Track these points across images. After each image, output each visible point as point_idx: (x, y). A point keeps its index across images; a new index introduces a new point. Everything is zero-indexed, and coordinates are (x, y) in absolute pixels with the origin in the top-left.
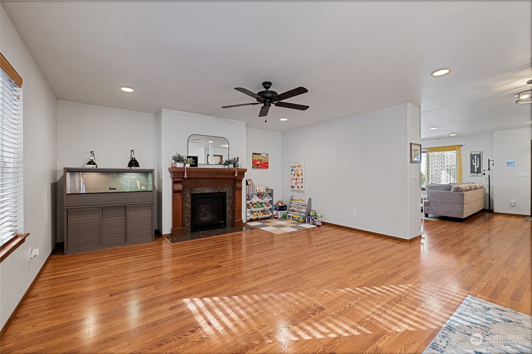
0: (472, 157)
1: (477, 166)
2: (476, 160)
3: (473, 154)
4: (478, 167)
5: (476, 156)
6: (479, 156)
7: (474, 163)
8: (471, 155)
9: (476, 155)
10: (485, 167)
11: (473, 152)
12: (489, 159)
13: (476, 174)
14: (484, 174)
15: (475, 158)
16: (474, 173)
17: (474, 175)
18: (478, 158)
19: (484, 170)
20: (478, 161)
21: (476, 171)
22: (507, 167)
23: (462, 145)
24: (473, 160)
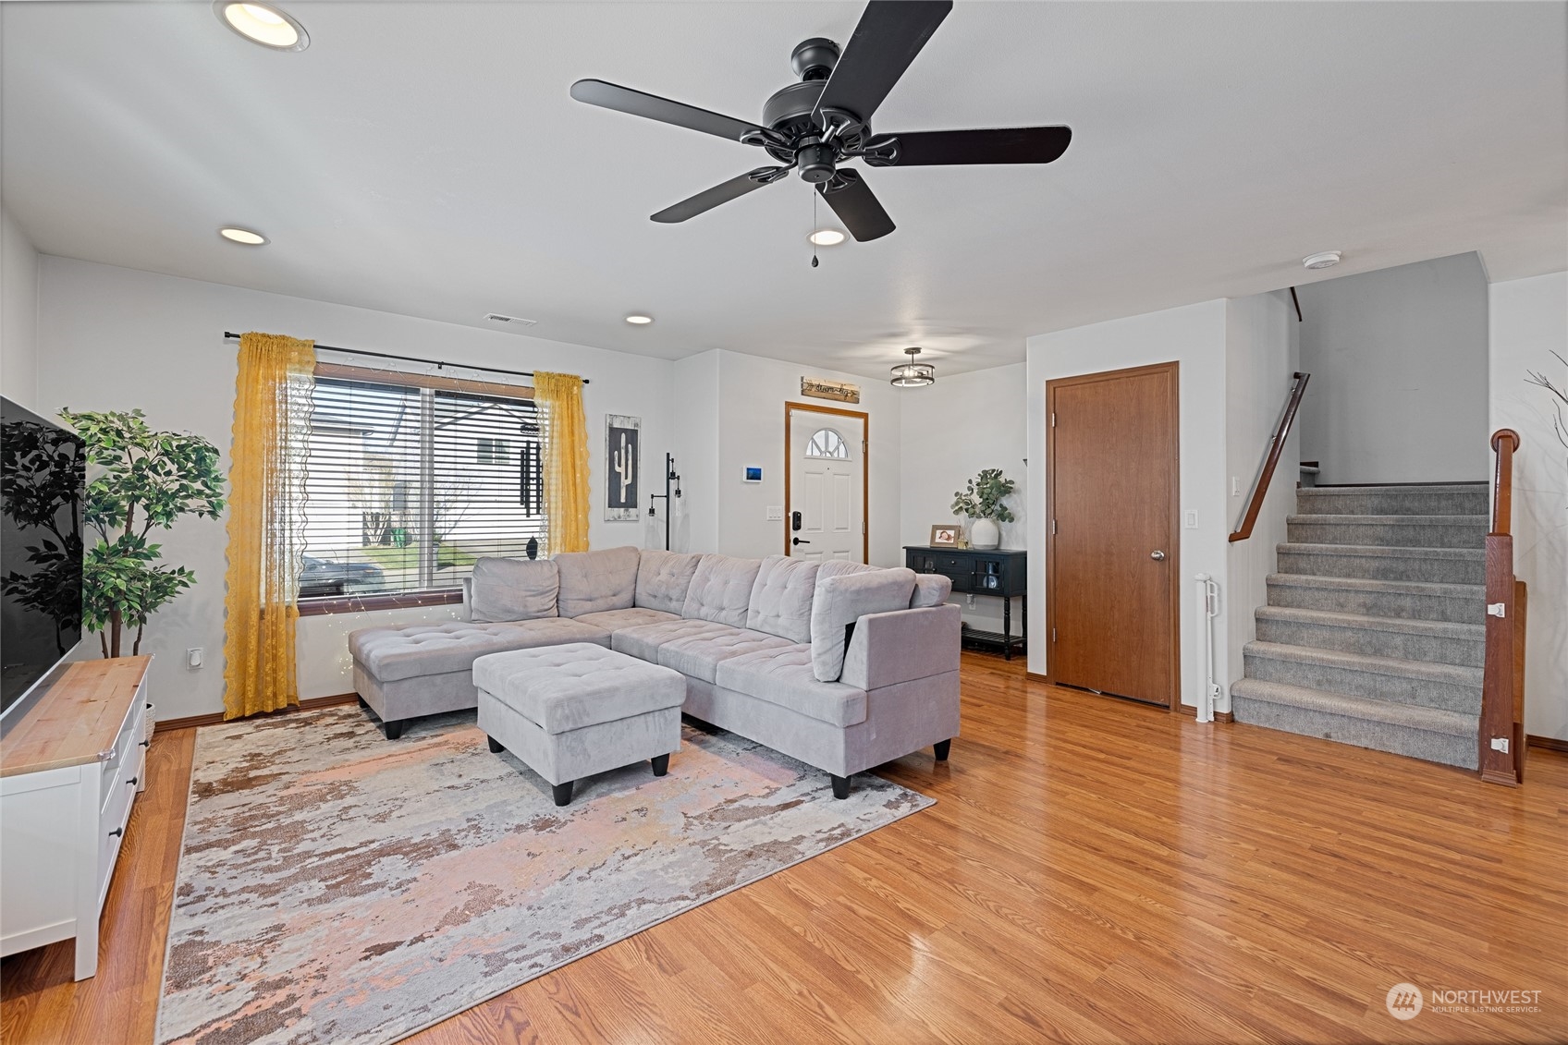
0: (614, 433)
1: (626, 478)
2: (623, 452)
3: (615, 426)
4: (629, 481)
5: (623, 437)
6: (632, 436)
7: (620, 466)
8: (612, 430)
9: (625, 431)
10: (651, 481)
11: (616, 417)
12: (668, 454)
13: (622, 510)
14: (652, 511)
15: (623, 444)
16: (619, 505)
17: (619, 517)
18: (630, 445)
19: (653, 496)
20: (630, 458)
21: (623, 500)
22: (745, 486)
23: (587, 382)
24: (616, 452)
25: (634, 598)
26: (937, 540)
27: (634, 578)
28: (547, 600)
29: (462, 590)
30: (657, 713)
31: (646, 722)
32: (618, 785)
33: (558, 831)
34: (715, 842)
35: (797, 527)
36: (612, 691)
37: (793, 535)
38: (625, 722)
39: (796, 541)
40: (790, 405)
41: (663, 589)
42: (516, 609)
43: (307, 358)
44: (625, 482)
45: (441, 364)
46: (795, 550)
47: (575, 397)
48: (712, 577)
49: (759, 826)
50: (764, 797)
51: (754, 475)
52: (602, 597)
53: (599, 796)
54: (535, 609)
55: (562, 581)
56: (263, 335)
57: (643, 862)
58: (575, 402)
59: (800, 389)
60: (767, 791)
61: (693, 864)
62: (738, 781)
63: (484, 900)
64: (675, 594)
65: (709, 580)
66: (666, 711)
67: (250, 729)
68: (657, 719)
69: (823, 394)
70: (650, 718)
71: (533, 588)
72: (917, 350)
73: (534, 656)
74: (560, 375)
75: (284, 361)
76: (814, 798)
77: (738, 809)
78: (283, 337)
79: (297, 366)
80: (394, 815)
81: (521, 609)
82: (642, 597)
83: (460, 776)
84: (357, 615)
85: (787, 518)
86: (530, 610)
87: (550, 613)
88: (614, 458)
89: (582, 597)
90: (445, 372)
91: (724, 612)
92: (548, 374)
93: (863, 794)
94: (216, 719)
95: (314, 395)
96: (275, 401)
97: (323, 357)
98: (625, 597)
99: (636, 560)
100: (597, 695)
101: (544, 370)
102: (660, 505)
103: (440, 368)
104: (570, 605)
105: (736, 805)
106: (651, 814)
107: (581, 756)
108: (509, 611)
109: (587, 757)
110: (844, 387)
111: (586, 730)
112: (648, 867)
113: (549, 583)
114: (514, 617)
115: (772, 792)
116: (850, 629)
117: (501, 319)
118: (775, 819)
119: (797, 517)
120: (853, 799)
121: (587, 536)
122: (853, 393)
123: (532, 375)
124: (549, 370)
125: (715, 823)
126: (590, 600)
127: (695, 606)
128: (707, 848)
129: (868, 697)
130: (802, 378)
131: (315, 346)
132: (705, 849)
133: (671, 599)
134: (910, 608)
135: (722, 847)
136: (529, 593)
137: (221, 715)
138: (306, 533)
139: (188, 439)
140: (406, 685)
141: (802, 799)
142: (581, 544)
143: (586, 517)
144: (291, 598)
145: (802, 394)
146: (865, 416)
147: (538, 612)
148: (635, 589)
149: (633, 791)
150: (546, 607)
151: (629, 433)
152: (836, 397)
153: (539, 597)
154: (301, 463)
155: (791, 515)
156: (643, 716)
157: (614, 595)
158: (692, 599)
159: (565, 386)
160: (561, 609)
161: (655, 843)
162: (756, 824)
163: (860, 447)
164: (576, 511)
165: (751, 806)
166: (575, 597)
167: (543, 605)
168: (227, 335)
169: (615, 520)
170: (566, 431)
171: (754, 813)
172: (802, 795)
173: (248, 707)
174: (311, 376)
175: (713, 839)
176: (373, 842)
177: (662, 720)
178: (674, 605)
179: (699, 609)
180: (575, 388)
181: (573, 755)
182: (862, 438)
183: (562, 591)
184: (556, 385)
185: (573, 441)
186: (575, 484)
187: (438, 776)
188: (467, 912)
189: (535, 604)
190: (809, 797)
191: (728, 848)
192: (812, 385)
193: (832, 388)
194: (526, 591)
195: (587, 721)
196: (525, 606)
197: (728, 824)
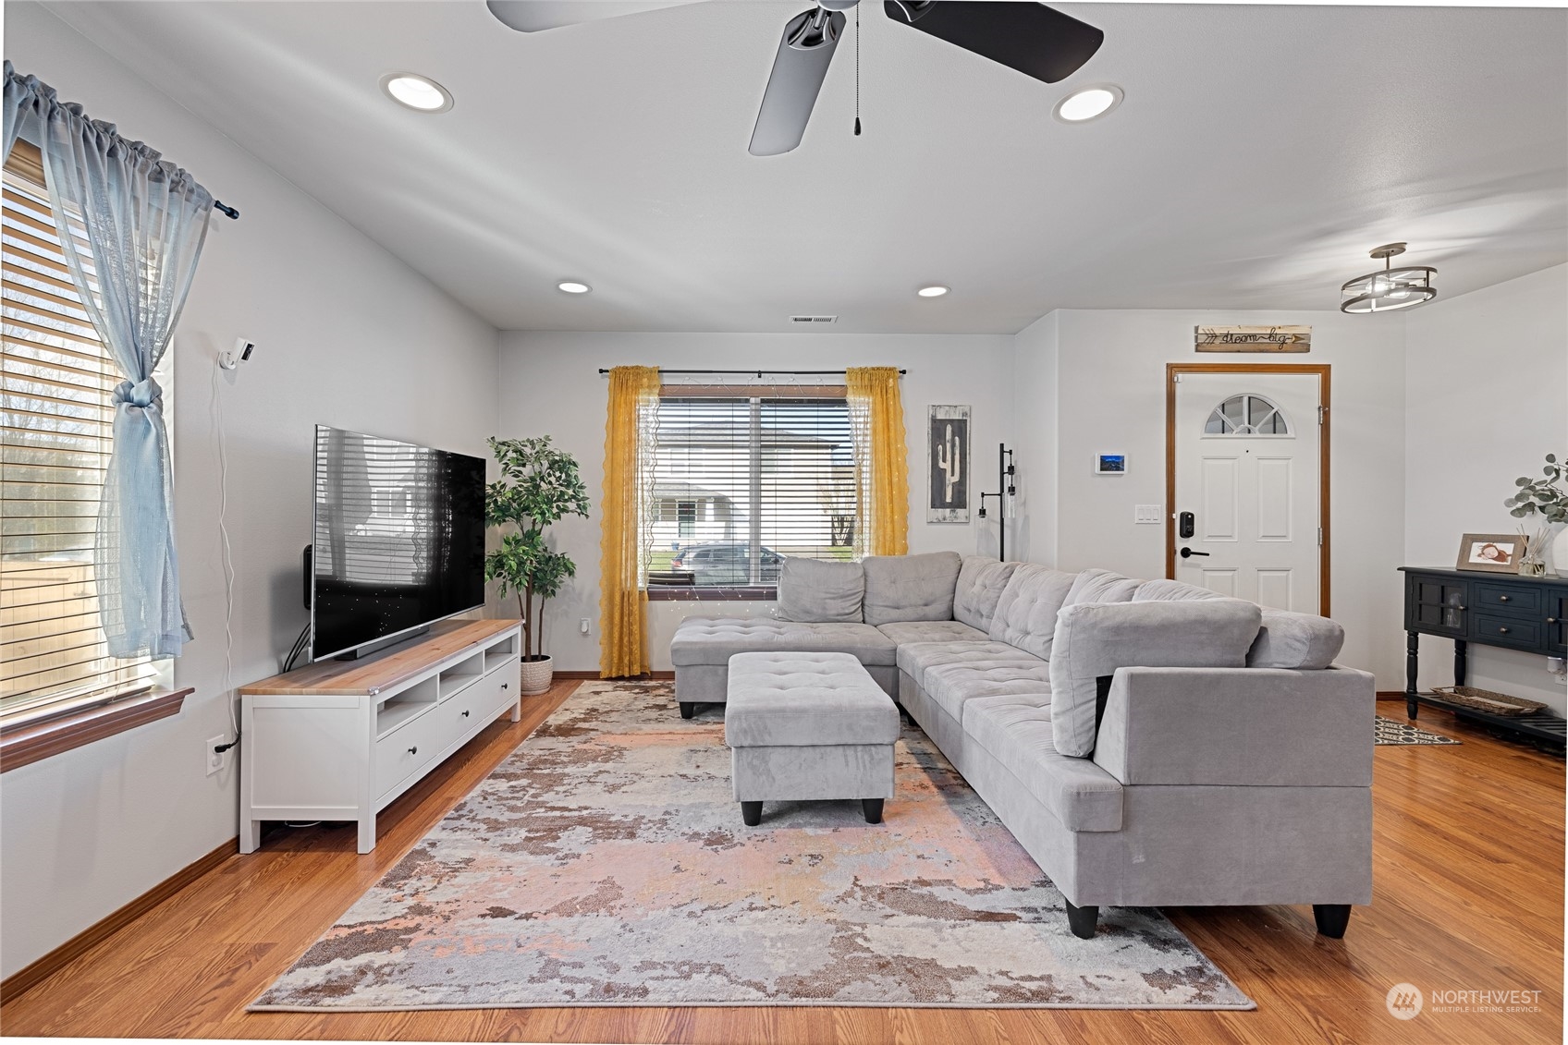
0: (937, 427)
1: (953, 475)
2: (948, 446)
3: (939, 417)
4: (956, 478)
5: (949, 429)
6: (961, 427)
7: (944, 461)
8: (934, 420)
9: (951, 421)
10: (982, 477)
11: (940, 406)
12: (1002, 445)
13: (948, 510)
14: (983, 512)
15: (948, 436)
16: (944, 505)
17: (944, 519)
18: (957, 438)
19: (983, 495)
20: (957, 452)
21: (949, 499)
22: (1100, 479)
23: (904, 372)
24: (940, 447)
25: (951, 609)
26: (1474, 559)
27: (951, 587)
28: (849, 603)
29: (776, 588)
30: (860, 748)
31: (846, 756)
32: (819, 820)
33: (721, 851)
34: (858, 929)
35: (1188, 532)
36: (800, 713)
37: (1180, 544)
38: (818, 750)
39: (1186, 553)
40: (1172, 369)
41: (974, 603)
42: (815, 610)
43: (655, 382)
44: (952, 479)
45: (760, 373)
46: (1183, 565)
47: (890, 391)
48: (1021, 593)
49: (930, 930)
50: (969, 892)
51: (1111, 464)
52: (911, 606)
53: (791, 826)
54: (834, 612)
55: (869, 585)
56: (624, 368)
57: (762, 921)
58: (891, 395)
59: (1193, 344)
60: (982, 885)
61: (810, 949)
62: (954, 859)
63: (605, 899)
64: (985, 609)
65: (1017, 596)
66: (873, 748)
67: (610, 688)
68: (859, 754)
69: (1237, 346)
70: (850, 752)
71: (833, 591)
72: (1400, 248)
73: (817, 661)
74: (873, 369)
75: (637, 389)
76: (1038, 920)
77: (923, 896)
78: (637, 367)
79: (647, 390)
80: (624, 789)
81: (820, 611)
82: (959, 611)
83: (698, 767)
84: (692, 604)
85: (1170, 522)
86: (828, 612)
87: (852, 617)
88: (938, 453)
89: (891, 604)
90: (766, 379)
91: (1029, 637)
92: (861, 369)
93: (1123, 941)
94: (594, 676)
95: (660, 413)
96: (632, 421)
97: (668, 380)
98: (941, 607)
99: (957, 567)
100: (782, 713)
101: (857, 365)
102: (992, 505)
103: (760, 377)
104: (875, 612)
105: (925, 890)
106: (821, 866)
107: (764, 777)
108: (807, 612)
109: (770, 779)
110: (1278, 331)
111: (770, 750)
112: (760, 929)
113: (851, 586)
114: (812, 619)
115: (988, 888)
116: (1104, 684)
117: (805, 320)
118: (958, 929)
119: (1188, 520)
120: (1101, 944)
121: (905, 538)
122: (1297, 337)
123: (845, 372)
124: (863, 366)
125: (880, 905)
126: (898, 608)
127: (1001, 626)
128: (843, 933)
129: (1125, 794)
130: (1197, 328)
131: (659, 372)
132: (838, 935)
133: (982, 615)
134: (1248, 666)
135: (860, 941)
136: (829, 596)
137: (598, 673)
138: (653, 530)
139: (561, 455)
140: (692, 670)
141: (1018, 914)
142: (898, 547)
143: (905, 519)
144: (641, 584)
145: (1197, 351)
146: (1325, 370)
147: (838, 615)
148: (953, 600)
149: (828, 831)
150: (847, 611)
151: (956, 424)
152: (1262, 347)
153: (840, 601)
154: (649, 472)
155: (1176, 516)
156: (841, 749)
157: (926, 605)
158: (998, 617)
159: (881, 381)
160: (866, 615)
161: (794, 903)
162: (925, 926)
163: (1315, 417)
164: (892, 512)
165: (942, 899)
166: (881, 604)
167: (843, 609)
168: (601, 371)
169: (939, 522)
170: (880, 426)
171: (937, 909)
172: (1024, 909)
173: (614, 670)
174: (657, 397)
175: (859, 925)
176: (586, 808)
177: (866, 757)
178: (984, 622)
179: (1004, 631)
180: (891, 380)
181: (754, 773)
182: (1317, 402)
183: (867, 596)
184: (870, 380)
185: (889, 437)
186: (891, 483)
187: (684, 763)
188: (578, 907)
189: (835, 607)
190: (1032, 916)
191: (866, 945)
192: (1215, 336)
193: (1254, 336)
194: (827, 593)
195: (768, 741)
196: (824, 608)
197: (894, 912)
